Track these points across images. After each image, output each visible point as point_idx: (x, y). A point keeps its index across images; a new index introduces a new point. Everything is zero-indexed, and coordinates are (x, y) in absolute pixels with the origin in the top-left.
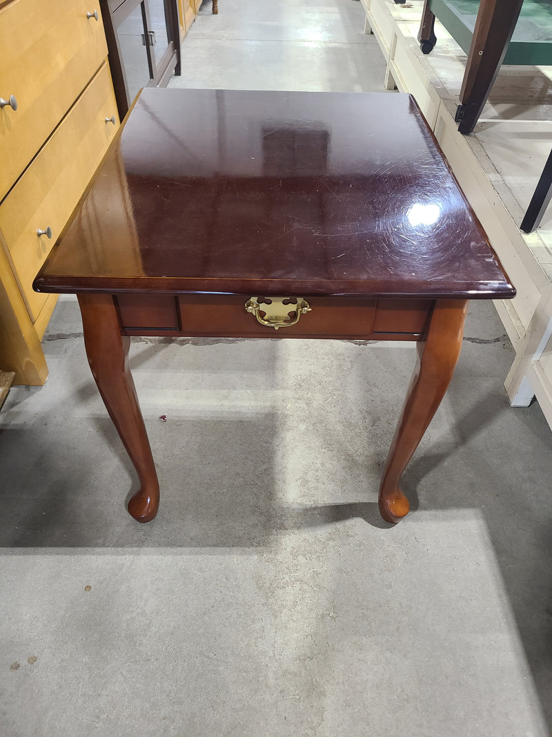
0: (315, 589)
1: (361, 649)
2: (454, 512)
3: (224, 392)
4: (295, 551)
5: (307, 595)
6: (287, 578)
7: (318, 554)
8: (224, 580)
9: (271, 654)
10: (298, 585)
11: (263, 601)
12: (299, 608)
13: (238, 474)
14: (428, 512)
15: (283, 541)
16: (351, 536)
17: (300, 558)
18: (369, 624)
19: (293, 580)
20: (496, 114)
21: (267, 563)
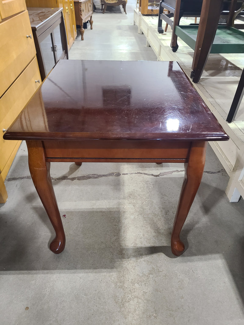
0: (145, 301)
2: (210, 256)
3: (94, 202)
4: (133, 281)
5: (141, 305)
6: (130, 296)
7: (145, 282)
8: (98, 299)
10: (136, 300)
11: (119, 310)
12: (137, 312)
13: (102, 242)
14: (197, 257)
15: (127, 276)
16: (161, 272)
17: (136, 285)
18: (174, 319)
19: (133, 297)
20: (208, 75)
21: (119, 289)
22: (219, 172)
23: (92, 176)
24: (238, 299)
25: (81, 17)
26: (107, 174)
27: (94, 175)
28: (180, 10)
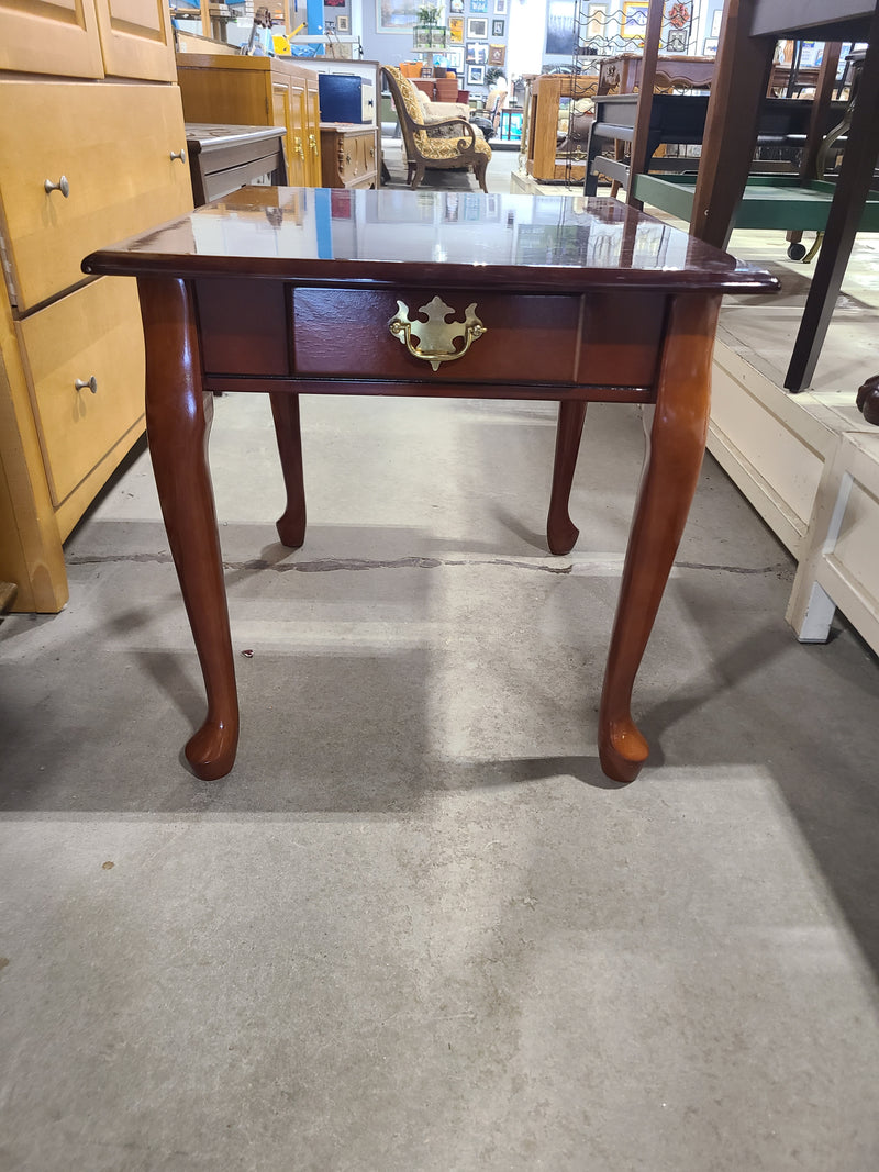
0: (498, 866)
1: (580, 948)
3: (348, 624)
4: (463, 817)
5: (484, 875)
6: (450, 851)
7: (501, 821)
8: (343, 854)
9: (424, 955)
10: (468, 862)
11: (409, 882)
12: (470, 891)
13: (368, 721)
14: (681, 769)
15: (442, 804)
16: (556, 799)
17: (471, 826)
18: (593, 914)
19: (460, 854)
21: (415, 833)
22: (769, 569)
23: (345, 563)
24: (811, 877)
25: (342, 178)
26: (394, 560)
27: (354, 560)
28: (651, 128)
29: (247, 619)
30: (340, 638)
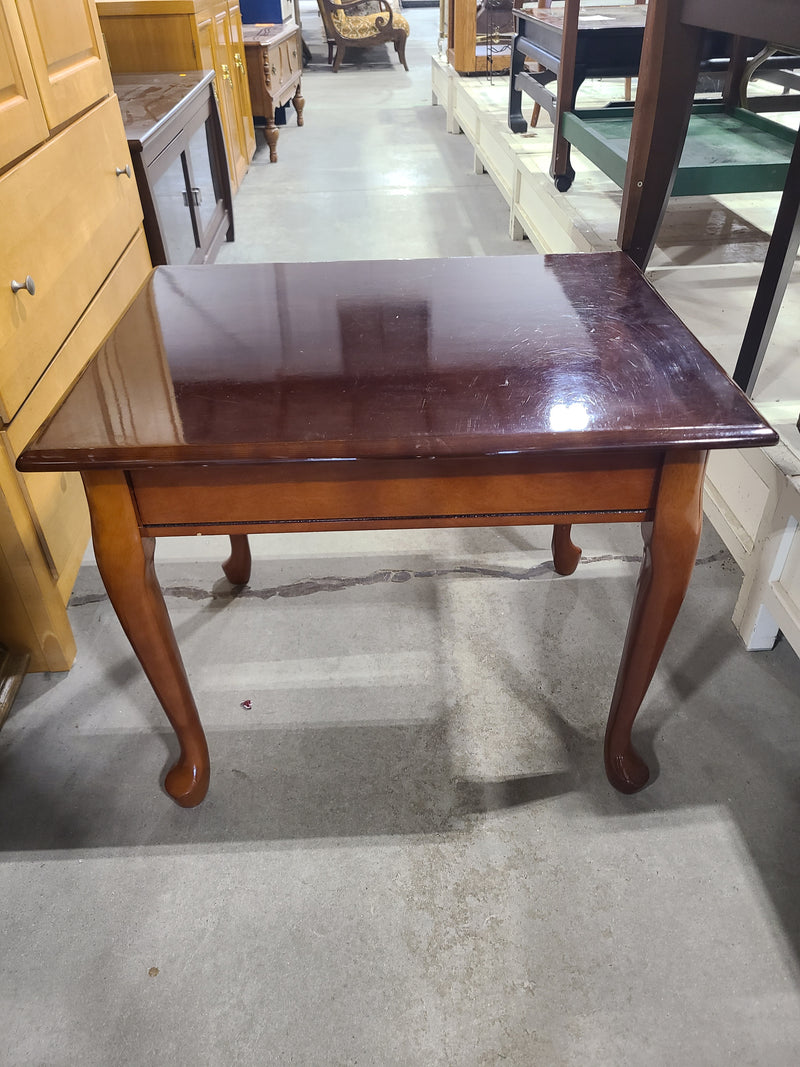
0: (497, 945)
1: (578, 1036)
2: (689, 812)
3: (333, 660)
4: (460, 889)
5: (486, 957)
6: (452, 931)
7: (495, 891)
8: (359, 942)
9: (442, 1055)
10: (470, 942)
11: (421, 970)
12: (476, 977)
13: (364, 779)
14: (650, 815)
15: (441, 874)
16: (542, 860)
17: (469, 899)
18: (585, 995)
19: (462, 934)
20: (668, 260)
21: (420, 912)
22: (713, 558)
23: (324, 583)
24: (775, 935)
25: (269, 92)
26: (367, 575)
27: (331, 578)
28: (576, 63)
29: (241, 661)
30: (327, 678)
